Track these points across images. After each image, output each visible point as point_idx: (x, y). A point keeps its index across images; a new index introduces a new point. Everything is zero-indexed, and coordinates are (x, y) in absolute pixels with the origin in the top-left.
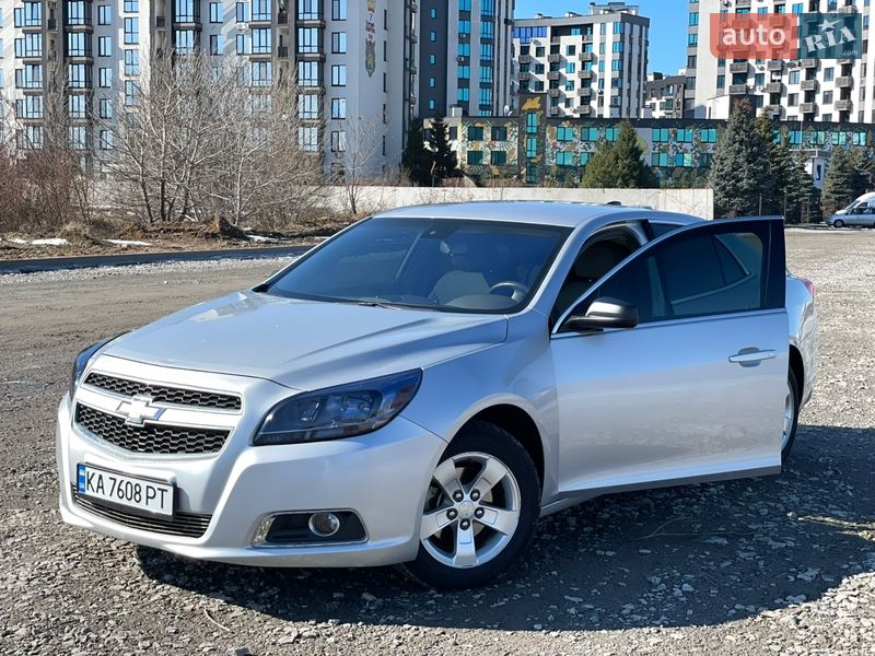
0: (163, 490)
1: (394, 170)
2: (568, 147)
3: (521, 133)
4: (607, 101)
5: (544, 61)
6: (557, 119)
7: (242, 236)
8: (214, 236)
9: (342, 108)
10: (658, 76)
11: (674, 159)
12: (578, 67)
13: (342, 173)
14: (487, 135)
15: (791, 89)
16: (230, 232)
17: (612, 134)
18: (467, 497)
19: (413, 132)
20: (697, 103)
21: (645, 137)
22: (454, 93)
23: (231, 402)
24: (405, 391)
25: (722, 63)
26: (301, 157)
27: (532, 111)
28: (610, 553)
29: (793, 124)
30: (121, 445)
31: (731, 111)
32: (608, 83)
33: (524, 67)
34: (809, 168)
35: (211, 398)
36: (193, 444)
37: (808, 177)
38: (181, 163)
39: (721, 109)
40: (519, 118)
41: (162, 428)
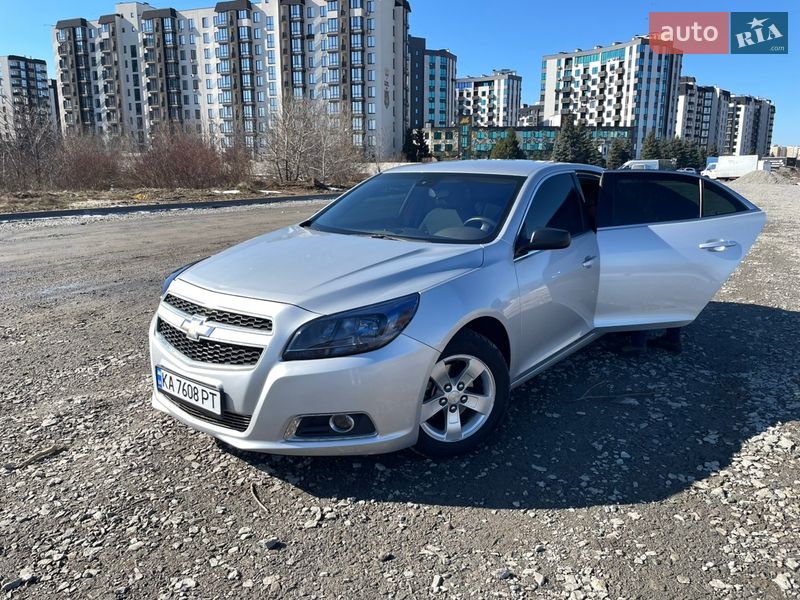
0: (213, 394)
1: (399, 155)
2: (482, 142)
3: (460, 135)
4: (501, 119)
5: (471, 99)
6: (477, 128)
7: (326, 188)
8: (312, 188)
9: (373, 124)
10: (525, 106)
11: (534, 146)
12: (487, 102)
13: (373, 156)
14: (443, 136)
15: (591, 110)
16: (320, 186)
17: (504, 135)
18: (455, 388)
19: (408, 136)
20: (545, 119)
21: (520, 135)
22: (427, 116)
23: (264, 324)
24: (406, 313)
25: (557, 98)
26: (354, 149)
27: (465, 124)
28: (556, 415)
29: (592, 128)
30: (185, 353)
31: (562, 122)
32: (501, 109)
33: (461, 103)
34: (600, 149)
35: (250, 320)
36: (235, 357)
37: (600, 154)
38: (295, 152)
39: (556, 121)
40: (458, 127)
41: (213, 343)
